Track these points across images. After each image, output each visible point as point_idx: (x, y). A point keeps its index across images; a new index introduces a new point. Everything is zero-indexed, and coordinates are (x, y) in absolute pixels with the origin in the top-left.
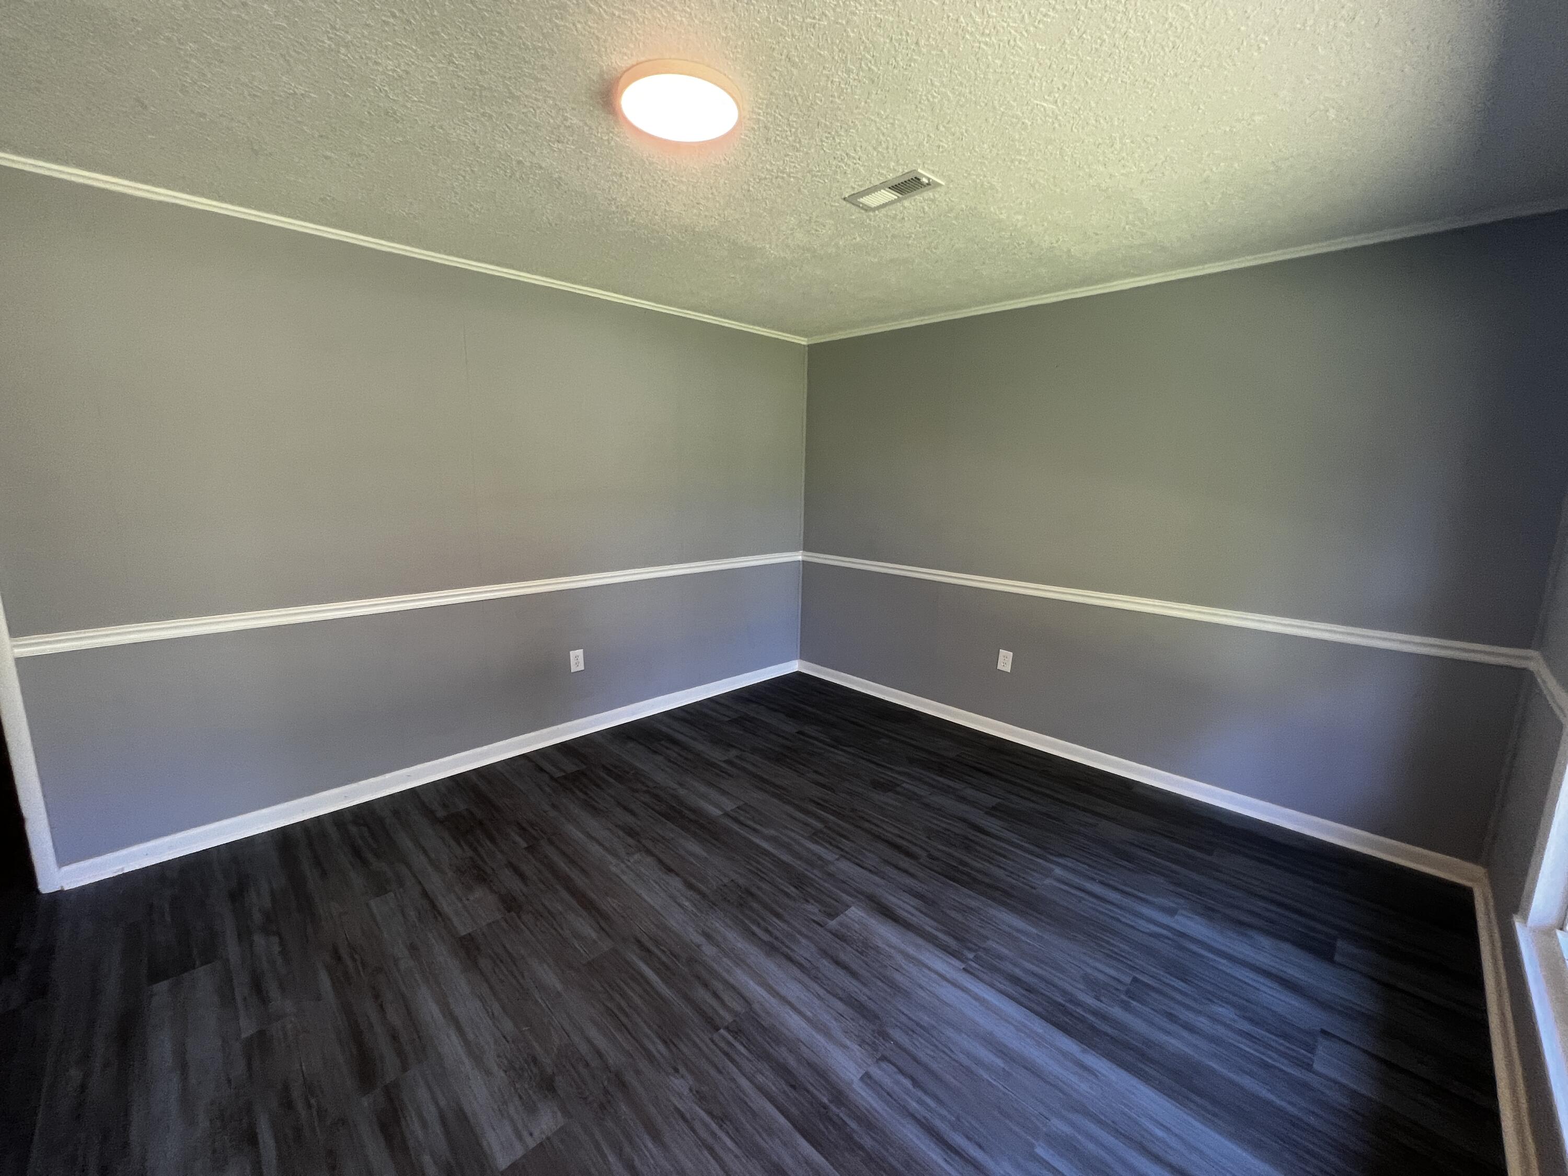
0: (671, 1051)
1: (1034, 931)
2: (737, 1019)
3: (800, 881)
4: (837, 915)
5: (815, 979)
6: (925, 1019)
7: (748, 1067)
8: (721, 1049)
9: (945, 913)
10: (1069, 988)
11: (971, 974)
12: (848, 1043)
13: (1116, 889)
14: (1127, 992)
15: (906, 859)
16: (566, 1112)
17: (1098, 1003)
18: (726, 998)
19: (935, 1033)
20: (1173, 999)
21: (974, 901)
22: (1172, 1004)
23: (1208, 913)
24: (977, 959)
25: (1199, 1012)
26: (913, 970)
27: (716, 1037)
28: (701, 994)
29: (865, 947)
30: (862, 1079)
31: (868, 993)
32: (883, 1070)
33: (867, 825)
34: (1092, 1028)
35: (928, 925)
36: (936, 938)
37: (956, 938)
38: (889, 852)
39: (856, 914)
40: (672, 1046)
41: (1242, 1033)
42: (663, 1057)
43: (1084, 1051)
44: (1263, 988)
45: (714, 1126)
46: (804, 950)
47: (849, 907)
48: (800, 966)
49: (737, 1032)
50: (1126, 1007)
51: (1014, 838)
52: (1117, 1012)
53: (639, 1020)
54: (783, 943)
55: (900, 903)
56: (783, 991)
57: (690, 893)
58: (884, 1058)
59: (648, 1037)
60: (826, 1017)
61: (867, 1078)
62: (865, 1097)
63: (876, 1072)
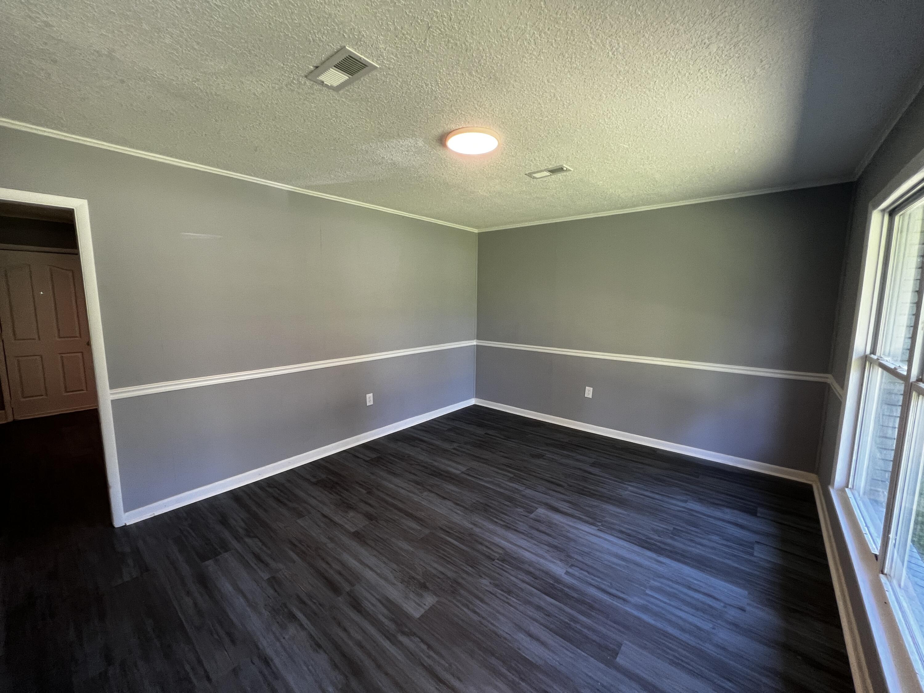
0: (475, 570)
1: (626, 513)
2: (501, 555)
3: (510, 499)
4: (533, 512)
5: (532, 538)
6: (586, 550)
7: (513, 573)
8: (497, 567)
9: (583, 508)
10: (646, 534)
11: (602, 531)
12: (555, 561)
13: (658, 494)
14: (672, 533)
15: (558, 487)
16: (435, 594)
17: (660, 538)
18: (493, 548)
19: (591, 554)
20: (692, 535)
21: (595, 503)
22: (692, 536)
23: (701, 501)
24: (602, 525)
25: (704, 539)
26: (575, 531)
27: (493, 563)
28: (480, 547)
29: (550, 524)
30: (565, 574)
31: (557, 541)
32: (573, 569)
33: (534, 474)
34: (660, 547)
35: (577, 514)
36: (582, 518)
37: (591, 518)
38: (548, 484)
39: (541, 511)
40: (475, 568)
41: (723, 545)
42: (473, 572)
43: (658, 556)
44: (729, 528)
45: (506, 595)
46: (522, 527)
47: (537, 508)
48: (523, 533)
49: (503, 561)
50: (672, 538)
51: (607, 476)
52: (669, 541)
53: (456, 559)
54: (511, 525)
55: (560, 505)
56: (518, 544)
57: (458, 507)
58: (572, 565)
59: (462, 565)
60: (541, 552)
61: (567, 573)
62: (568, 579)
63: (570, 570)
